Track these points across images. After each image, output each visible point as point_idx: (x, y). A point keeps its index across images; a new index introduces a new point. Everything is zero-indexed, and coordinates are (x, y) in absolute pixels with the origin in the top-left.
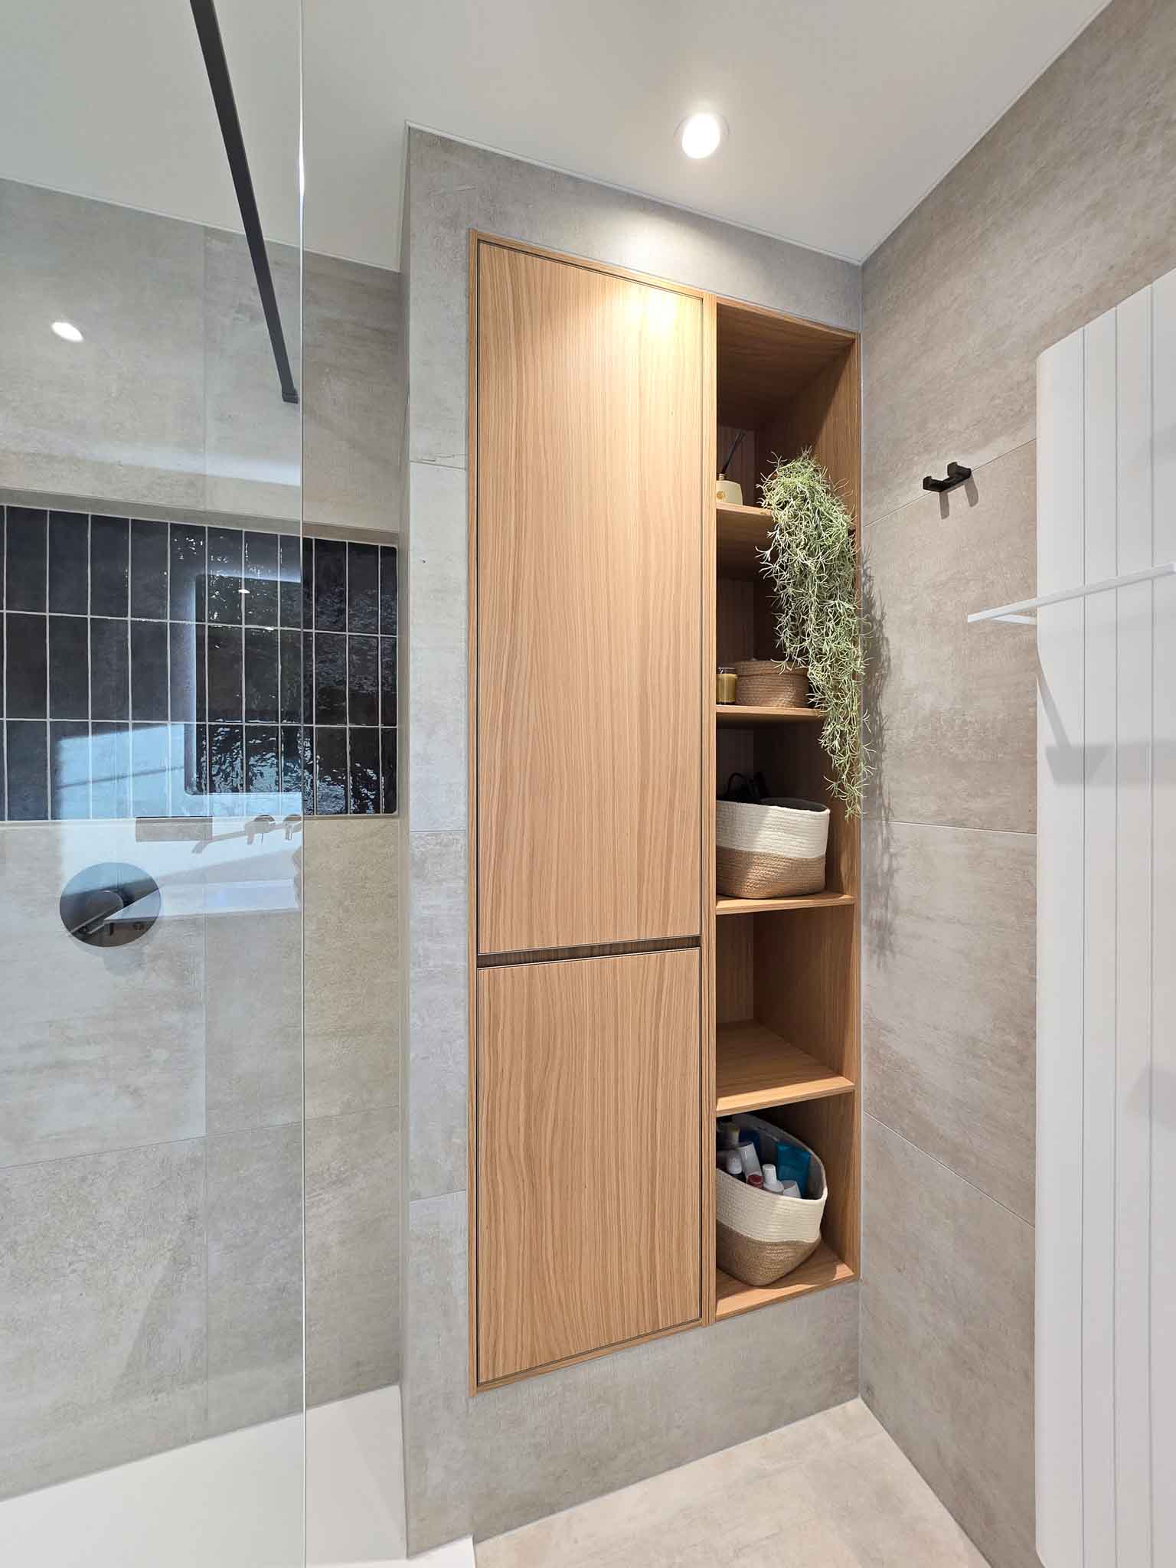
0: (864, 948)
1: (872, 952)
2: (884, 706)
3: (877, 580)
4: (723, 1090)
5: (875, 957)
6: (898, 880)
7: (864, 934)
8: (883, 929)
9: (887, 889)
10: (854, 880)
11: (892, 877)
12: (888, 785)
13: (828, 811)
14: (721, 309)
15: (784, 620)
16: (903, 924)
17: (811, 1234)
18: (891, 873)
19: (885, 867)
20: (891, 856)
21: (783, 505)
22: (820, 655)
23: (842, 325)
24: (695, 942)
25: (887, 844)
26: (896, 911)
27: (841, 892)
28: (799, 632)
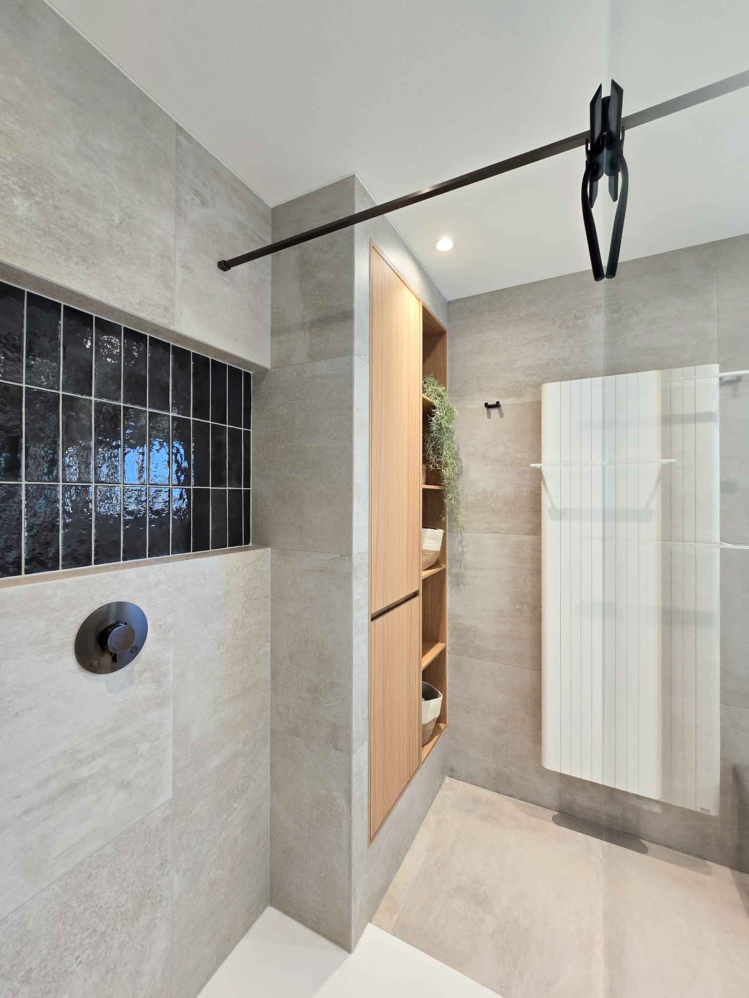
0: (448, 586)
1: (452, 586)
5: (454, 590)
6: (466, 555)
7: (448, 579)
8: (457, 576)
9: (460, 561)
10: (445, 558)
11: (463, 555)
12: (462, 518)
13: (442, 529)
16: (469, 573)
17: (438, 713)
18: (463, 553)
19: (460, 551)
20: (463, 547)
22: (447, 464)
23: (443, 324)
24: (418, 593)
25: (461, 542)
27: (442, 565)
28: (437, 453)
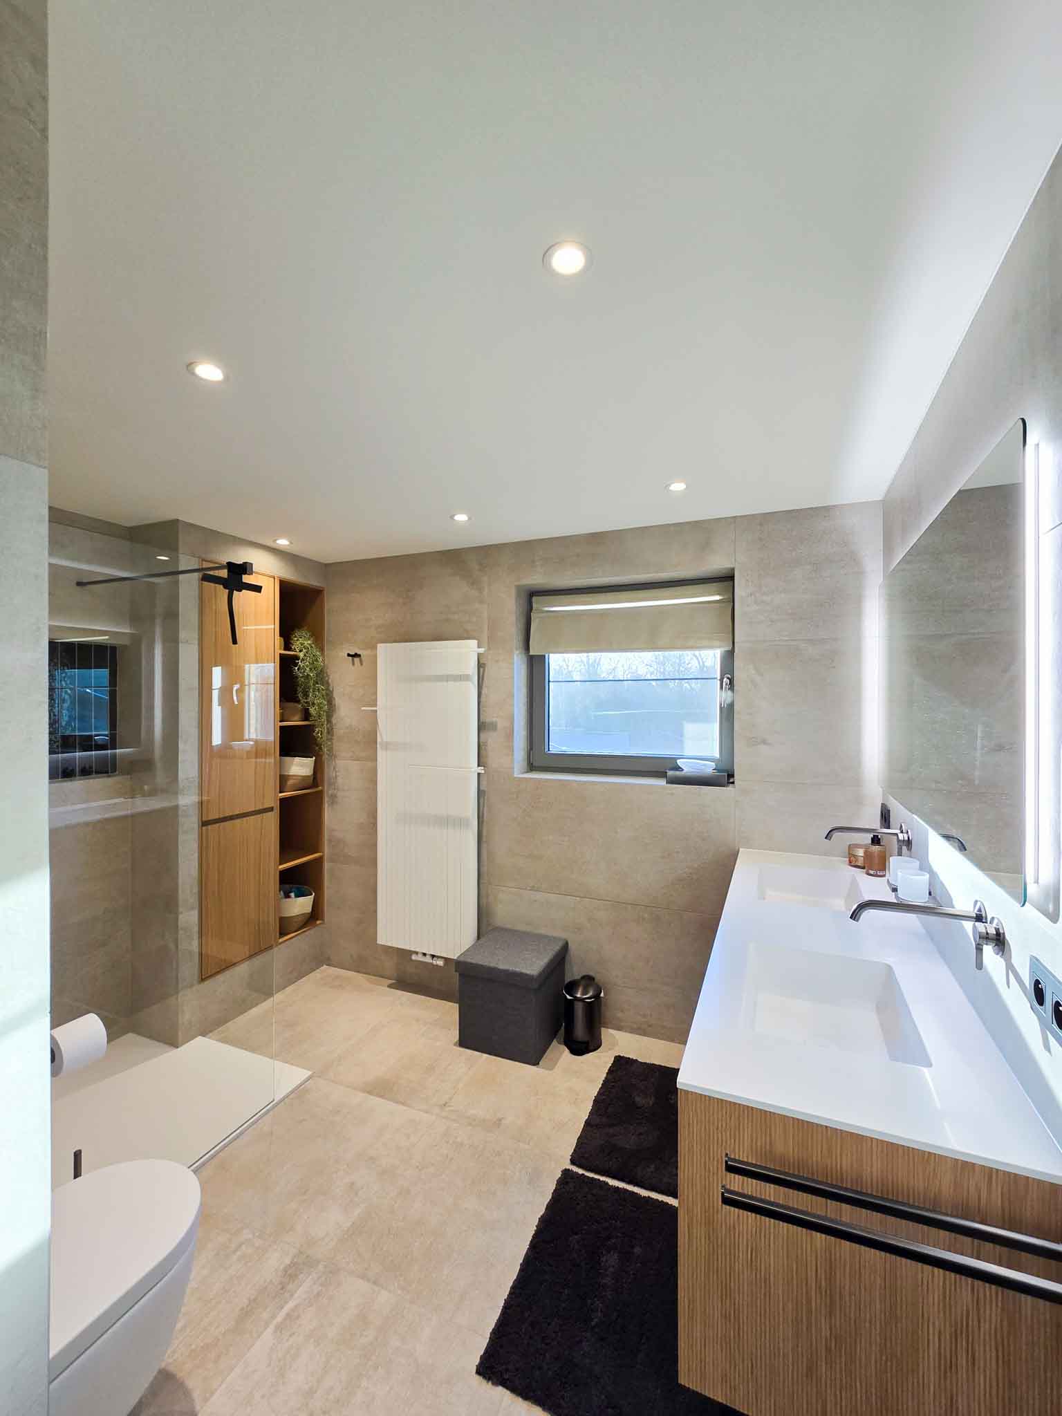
0: (326, 805)
1: (329, 805)
2: (334, 721)
3: (331, 677)
4: (280, 864)
5: (330, 808)
6: (338, 780)
7: (326, 799)
8: (333, 797)
9: (334, 783)
10: (322, 781)
12: (335, 748)
13: (314, 758)
14: (280, 580)
15: (300, 689)
16: (340, 794)
17: (309, 910)
18: (335, 778)
19: (334, 776)
20: (336, 772)
21: (301, 651)
22: (313, 704)
23: (318, 584)
24: (271, 809)
25: (334, 768)
26: (338, 790)
27: (317, 786)
28: (306, 695)
